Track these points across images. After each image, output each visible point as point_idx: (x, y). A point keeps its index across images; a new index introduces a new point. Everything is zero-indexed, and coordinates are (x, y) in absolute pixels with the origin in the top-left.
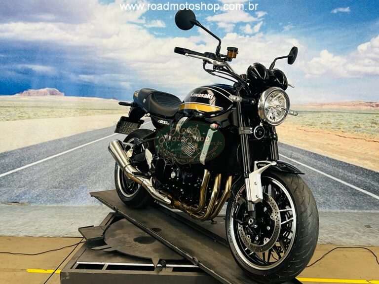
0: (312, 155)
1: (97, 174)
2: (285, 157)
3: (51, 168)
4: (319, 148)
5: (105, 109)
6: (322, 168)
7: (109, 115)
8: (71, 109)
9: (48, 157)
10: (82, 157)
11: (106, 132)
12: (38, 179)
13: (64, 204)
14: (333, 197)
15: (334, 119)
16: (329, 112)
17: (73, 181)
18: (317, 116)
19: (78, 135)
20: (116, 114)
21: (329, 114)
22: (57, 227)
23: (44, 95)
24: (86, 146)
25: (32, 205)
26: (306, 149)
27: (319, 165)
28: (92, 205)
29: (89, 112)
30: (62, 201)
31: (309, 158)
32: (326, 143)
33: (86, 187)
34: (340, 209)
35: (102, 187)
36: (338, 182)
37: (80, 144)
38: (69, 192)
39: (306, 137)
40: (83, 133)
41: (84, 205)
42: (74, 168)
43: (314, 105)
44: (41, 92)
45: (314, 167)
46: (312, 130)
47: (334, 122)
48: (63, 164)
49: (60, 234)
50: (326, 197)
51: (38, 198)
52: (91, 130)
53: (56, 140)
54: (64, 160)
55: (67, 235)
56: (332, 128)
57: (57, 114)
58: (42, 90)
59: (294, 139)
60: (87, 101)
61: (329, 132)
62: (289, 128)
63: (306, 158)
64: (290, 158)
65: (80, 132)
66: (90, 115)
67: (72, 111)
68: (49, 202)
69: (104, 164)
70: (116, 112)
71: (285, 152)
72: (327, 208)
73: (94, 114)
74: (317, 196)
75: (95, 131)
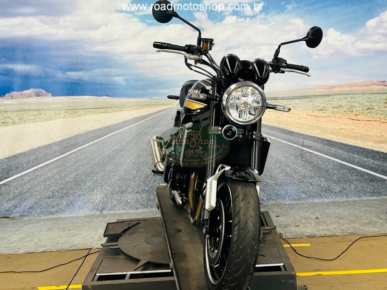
0: (325, 142)
1: (94, 180)
2: (297, 146)
3: (42, 177)
4: (332, 133)
6: (336, 155)
7: (103, 114)
8: (60, 110)
9: (38, 164)
10: (77, 162)
11: (100, 132)
12: (29, 189)
13: (60, 216)
14: (350, 185)
15: (346, 102)
16: (340, 94)
17: (68, 190)
18: (328, 100)
19: (70, 138)
20: (110, 112)
21: (341, 96)
22: (59, 240)
23: (29, 97)
24: (80, 150)
25: (25, 219)
26: (318, 136)
27: (332, 152)
28: (91, 214)
29: (80, 113)
30: (57, 212)
31: (322, 146)
32: (338, 128)
33: (83, 194)
34: (358, 197)
35: (100, 194)
36: (354, 168)
37: (72, 148)
38: (65, 202)
39: (318, 123)
40: (75, 136)
41: (82, 214)
42: (68, 175)
43: (324, 89)
44: (26, 94)
45: (328, 155)
46: (322, 115)
47: (346, 105)
48: (55, 171)
49: (64, 247)
50: (342, 185)
51: (31, 211)
52: (83, 132)
53: (46, 145)
54: (56, 166)
55: (71, 247)
56: (345, 112)
57: (45, 117)
58: (26, 92)
59: (305, 127)
60: (77, 100)
61: (340, 116)
62: (299, 114)
63: (319, 146)
64: (302, 146)
65: (72, 135)
66: (81, 115)
67: (62, 112)
68: (43, 214)
69: (101, 168)
70: (110, 110)
71: (296, 140)
72: (344, 197)
73: (86, 114)
74: (333, 185)
75: (88, 133)
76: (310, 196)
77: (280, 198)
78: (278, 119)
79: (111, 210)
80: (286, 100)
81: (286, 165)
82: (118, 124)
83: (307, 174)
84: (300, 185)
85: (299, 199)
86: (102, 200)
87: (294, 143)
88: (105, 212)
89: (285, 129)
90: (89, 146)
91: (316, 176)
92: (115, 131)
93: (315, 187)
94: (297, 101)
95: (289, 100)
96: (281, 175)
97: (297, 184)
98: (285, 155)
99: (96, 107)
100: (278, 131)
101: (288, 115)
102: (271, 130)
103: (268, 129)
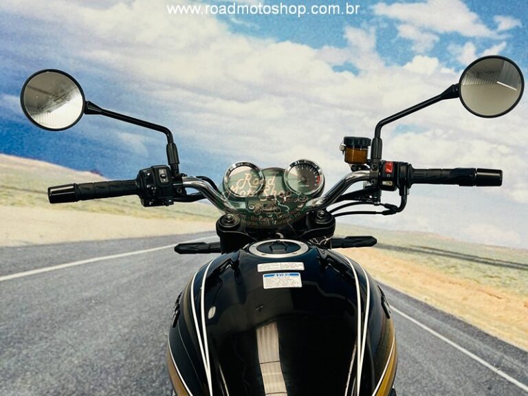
2: (487, 365)
11: (59, 253)
20: (93, 211)
35: (30, 389)
52: (18, 244)
59: (514, 328)
62: (509, 300)
64: (497, 366)
66: (21, 204)
69: (42, 333)
71: (489, 353)
73: (32, 204)
75: (29, 248)
78: (464, 302)
80: (493, 267)
82: (106, 241)
87: (483, 358)
89: (473, 324)
90: (25, 278)
92: (96, 256)
98: (457, 378)
100: (456, 327)
101: (489, 297)
102: (443, 321)
103: (438, 318)
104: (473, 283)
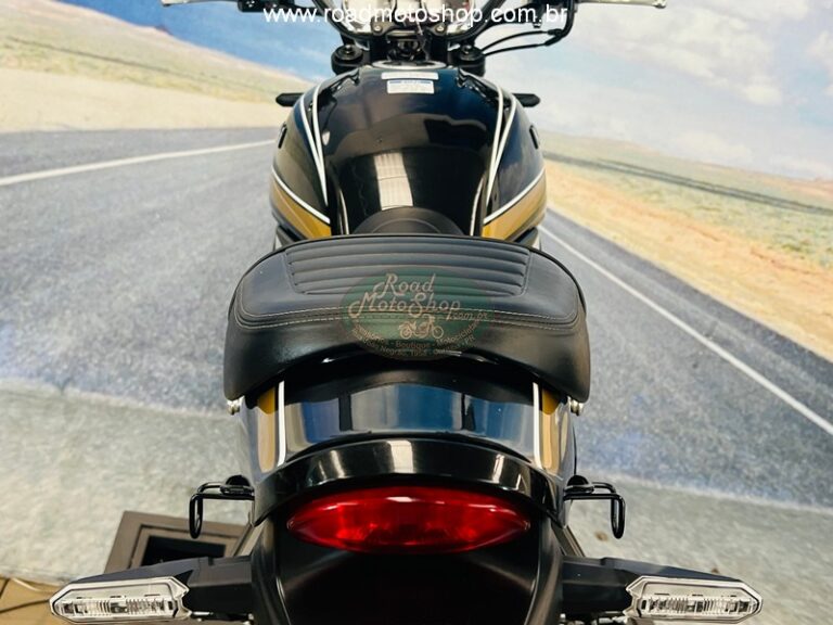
0: (771, 338)
1: (58, 288)
2: (694, 333)
4: (798, 321)
5: (117, 60)
6: (787, 380)
7: (132, 87)
11: (111, 144)
14: (790, 467)
18: (823, 224)
20: (158, 86)
24: (29, 181)
26: (759, 318)
27: (780, 370)
28: (29, 388)
29: (57, 62)
31: (760, 347)
32: (819, 310)
33: (11, 321)
34: (801, 503)
35: (70, 333)
39: (771, 282)
43: (824, 189)
46: (794, 264)
50: (772, 462)
52: (54, 128)
59: (734, 283)
62: (729, 244)
63: (751, 345)
64: (707, 336)
66: (57, 70)
69: (87, 257)
70: (160, 78)
71: (697, 317)
72: (766, 494)
73: (75, 70)
74: (749, 456)
75: (69, 134)
76: (679, 474)
77: (599, 462)
78: (668, 243)
79: (93, 390)
80: (711, 195)
81: (644, 377)
82: (176, 131)
83: (692, 413)
84: (663, 439)
85: (648, 476)
86: (71, 354)
87: (689, 323)
88: (73, 392)
89: (679, 276)
90: (65, 177)
91: (713, 424)
92: (161, 151)
93: (702, 451)
94: (739, 204)
95: (716, 197)
96: (621, 401)
97: (657, 435)
98: (651, 349)
99: (115, 55)
100: (655, 278)
101: (702, 237)
102: (636, 268)
103: (629, 265)
104: (682, 216)
